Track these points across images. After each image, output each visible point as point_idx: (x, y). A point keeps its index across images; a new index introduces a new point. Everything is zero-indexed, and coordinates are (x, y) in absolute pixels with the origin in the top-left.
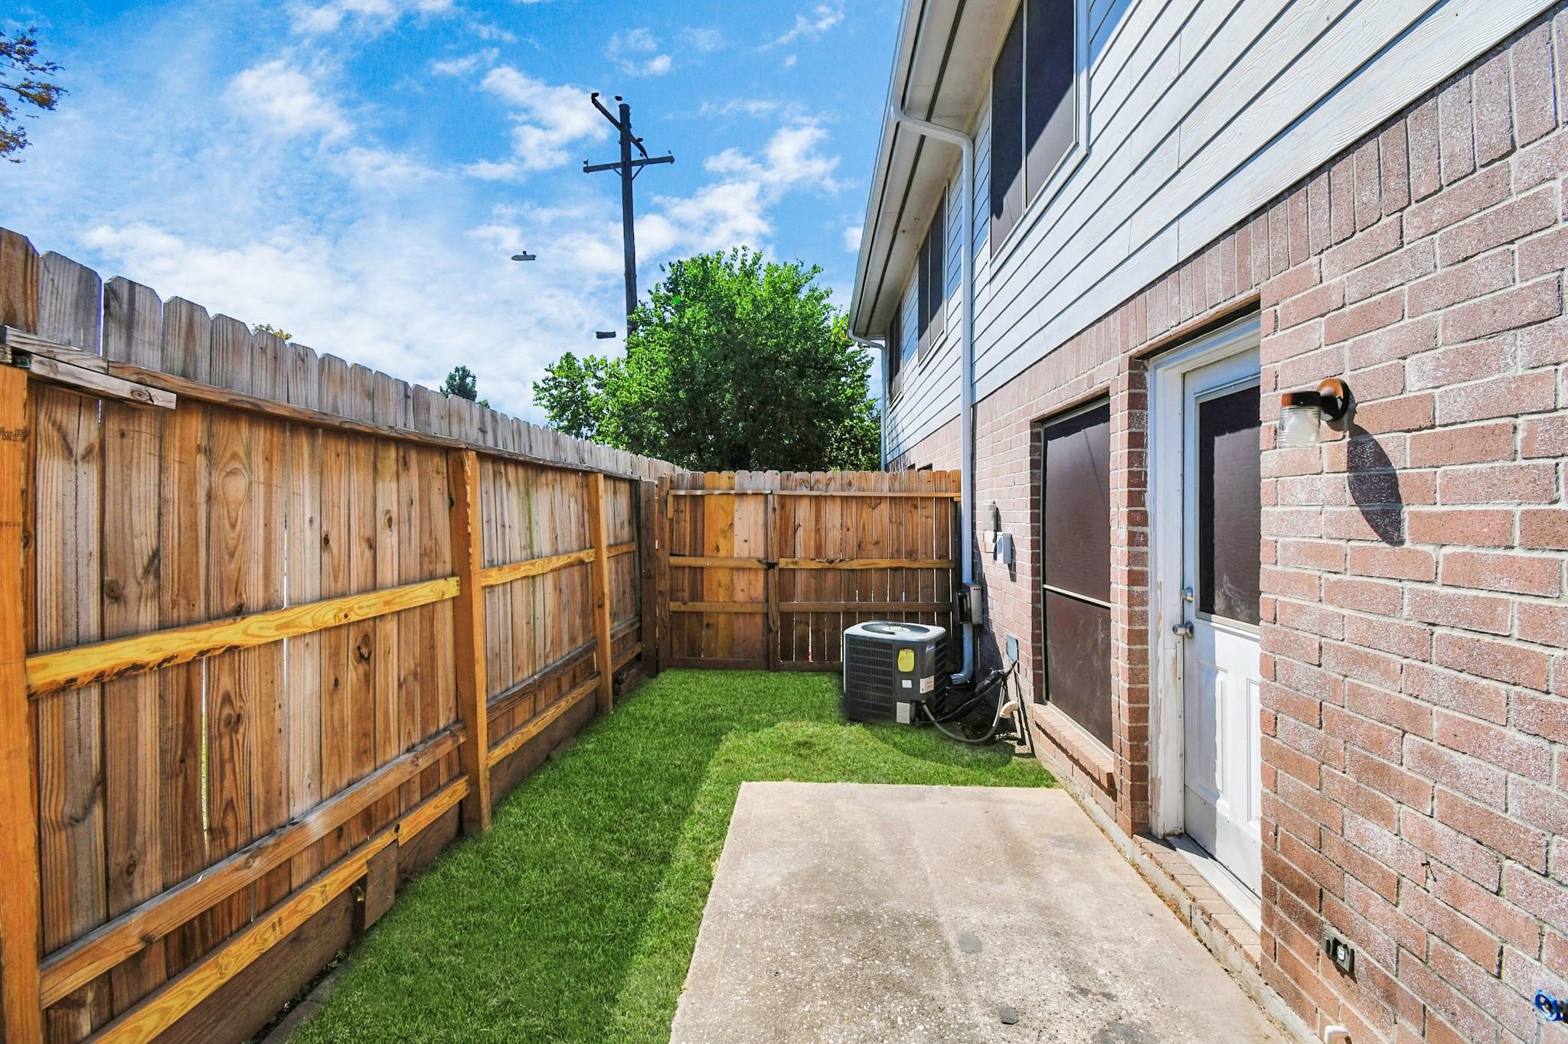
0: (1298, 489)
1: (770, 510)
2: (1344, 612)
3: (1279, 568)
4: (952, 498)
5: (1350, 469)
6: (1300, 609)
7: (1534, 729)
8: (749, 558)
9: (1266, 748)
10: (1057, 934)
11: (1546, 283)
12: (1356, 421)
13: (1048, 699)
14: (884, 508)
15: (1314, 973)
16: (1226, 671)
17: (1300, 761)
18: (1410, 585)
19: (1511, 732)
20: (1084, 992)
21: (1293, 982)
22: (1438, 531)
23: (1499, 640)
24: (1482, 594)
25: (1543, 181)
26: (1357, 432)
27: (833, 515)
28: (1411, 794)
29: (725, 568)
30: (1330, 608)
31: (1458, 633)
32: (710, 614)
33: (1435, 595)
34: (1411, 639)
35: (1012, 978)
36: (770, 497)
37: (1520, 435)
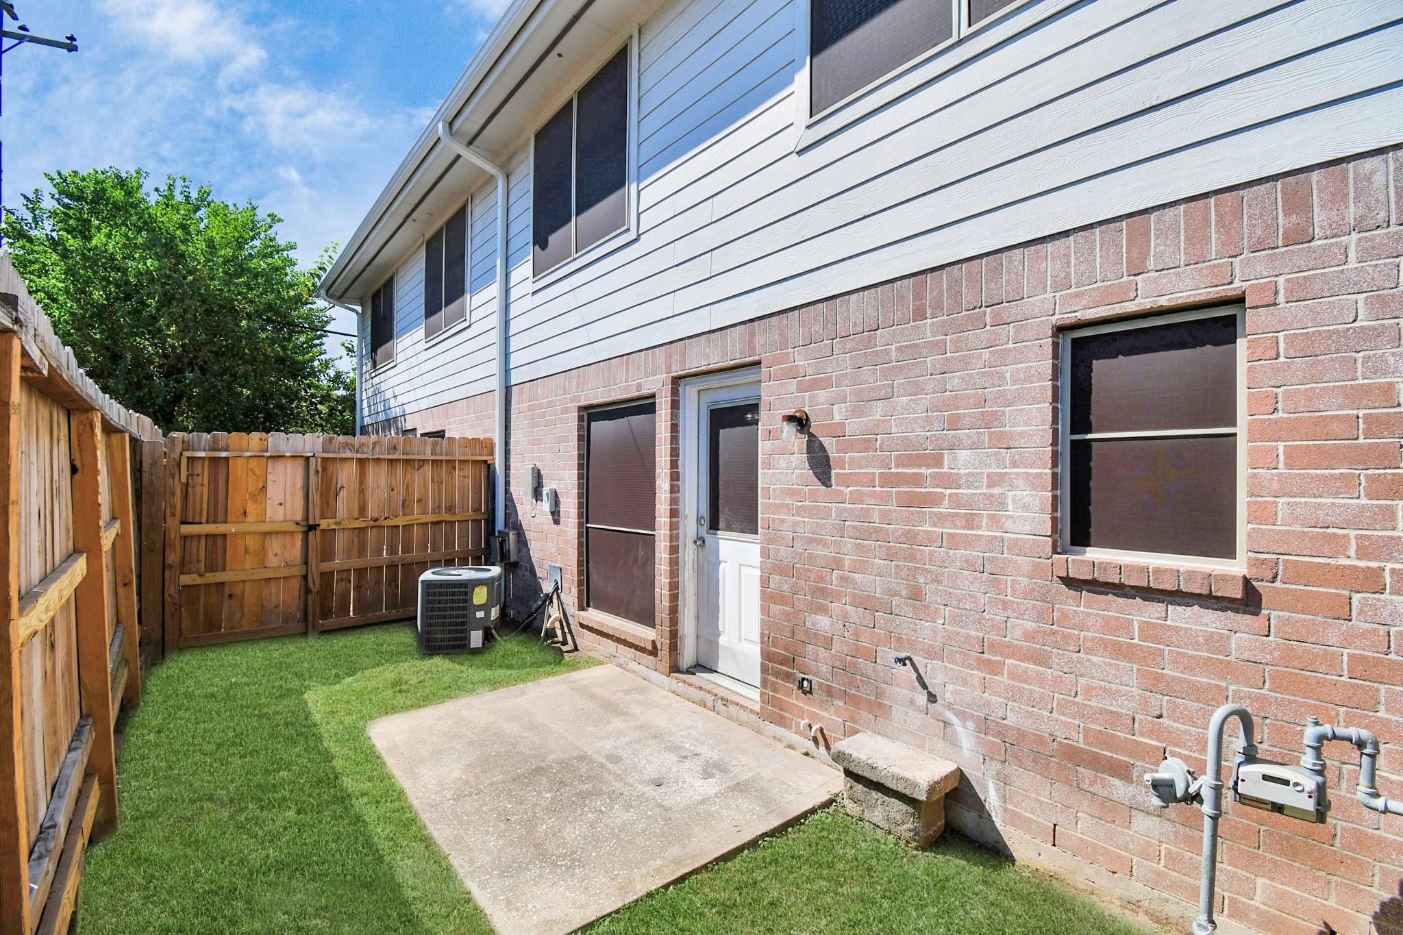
0: (782, 461)
1: (312, 472)
2: (804, 519)
3: (771, 501)
4: (486, 461)
5: (808, 453)
6: (783, 521)
7: (885, 557)
8: (285, 521)
9: (763, 594)
10: (656, 737)
11: (888, 384)
12: (811, 430)
13: (588, 606)
14: (428, 470)
15: (791, 701)
16: (726, 562)
17: (782, 596)
18: (835, 504)
19: (877, 561)
20: (686, 757)
21: (779, 712)
22: (846, 480)
23: (871, 524)
24: (864, 506)
25: (888, 345)
26: (811, 435)
27: (378, 478)
28: (837, 596)
29: (254, 533)
30: (798, 519)
31: (855, 523)
32: (232, 583)
33: (845, 509)
34: (836, 528)
35: (647, 766)
36: (312, 461)
37: (878, 442)
